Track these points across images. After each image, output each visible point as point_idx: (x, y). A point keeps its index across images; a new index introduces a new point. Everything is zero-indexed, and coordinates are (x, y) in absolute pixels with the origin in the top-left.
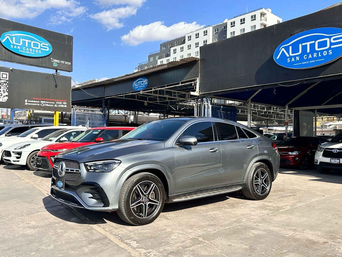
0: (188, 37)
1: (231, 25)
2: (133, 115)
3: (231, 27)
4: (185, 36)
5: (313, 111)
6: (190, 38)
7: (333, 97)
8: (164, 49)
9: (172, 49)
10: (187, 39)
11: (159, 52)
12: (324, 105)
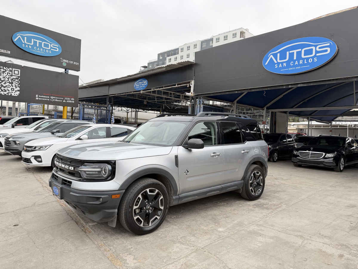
0: (181, 49)
1: (216, 40)
2: (134, 112)
3: (216, 42)
4: (179, 48)
5: (285, 112)
6: (182, 49)
7: (303, 102)
8: (161, 58)
9: (168, 58)
10: (180, 50)
11: (157, 60)
12: (295, 108)
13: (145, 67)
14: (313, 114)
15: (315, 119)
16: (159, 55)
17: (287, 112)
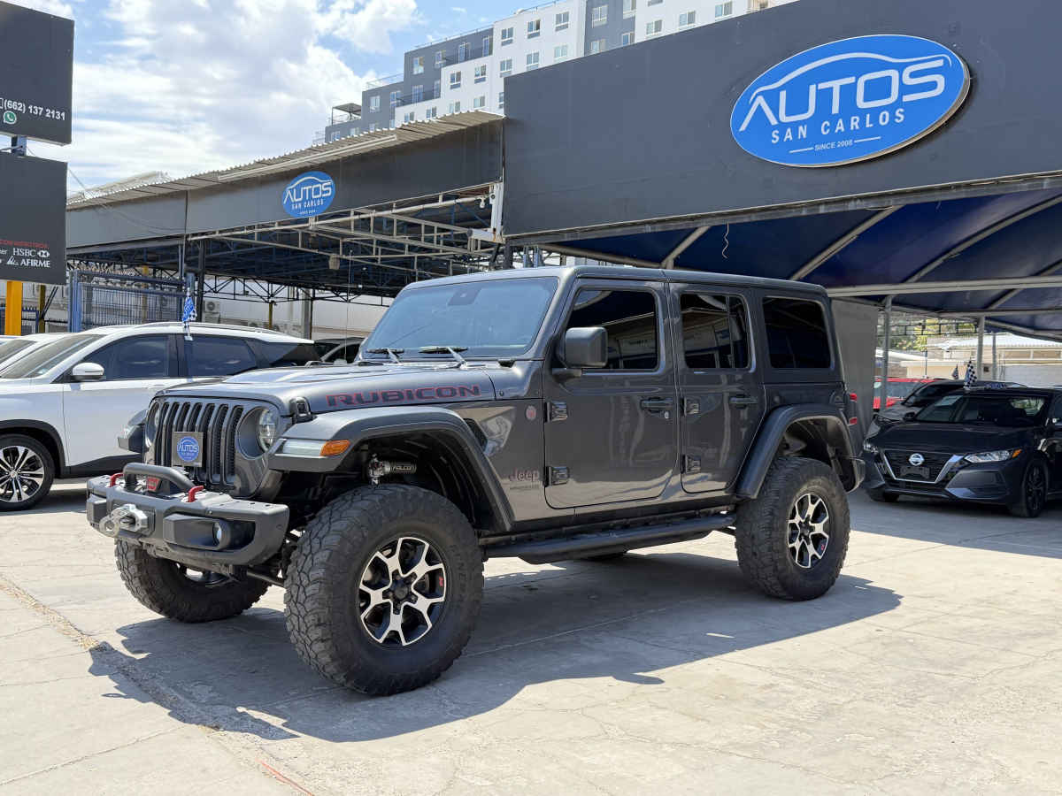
0: (504, 32)
2: (298, 299)
3: (651, 3)
4: (492, 29)
5: (878, 299)
6: (508, 34)
7: (945, 257)
8: (419, 70)
9: (447, 72)
10: (497, 38)
11: (401, 79)
12: (917, 281)
13: (350, 109)
14: (994, 307)
15: (1009, 326)
16: (410, 58)
17: (883, 297)
